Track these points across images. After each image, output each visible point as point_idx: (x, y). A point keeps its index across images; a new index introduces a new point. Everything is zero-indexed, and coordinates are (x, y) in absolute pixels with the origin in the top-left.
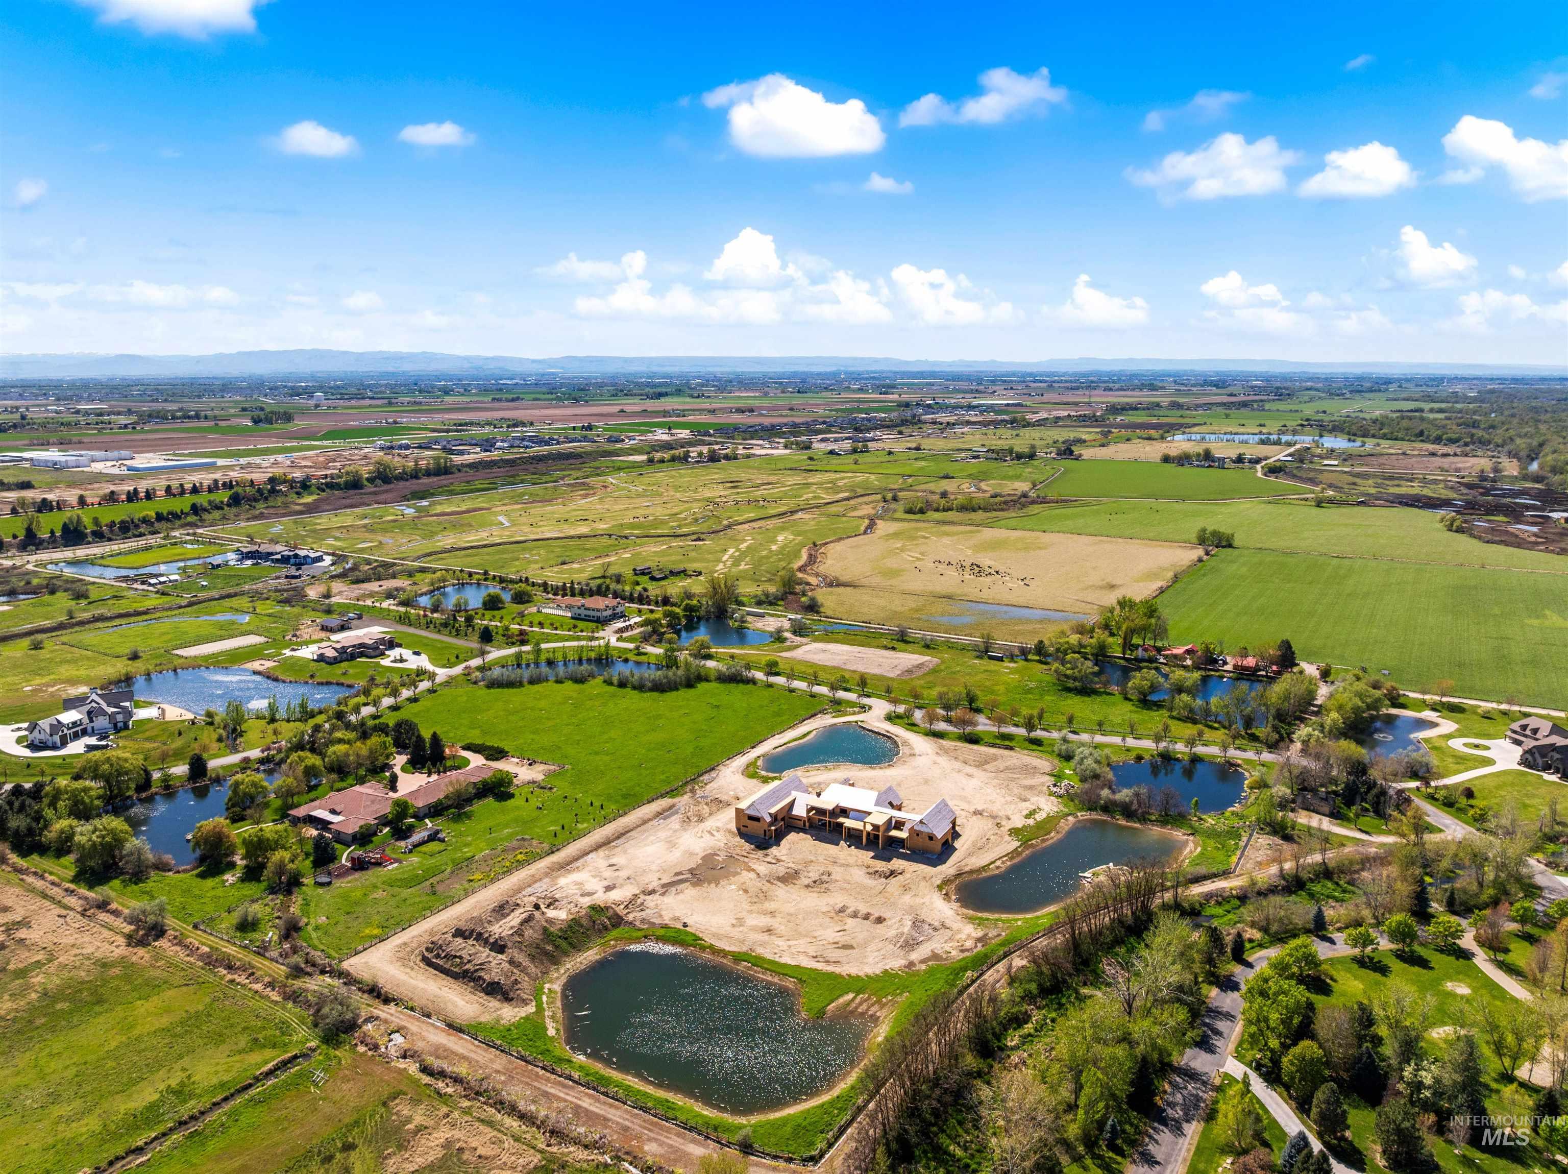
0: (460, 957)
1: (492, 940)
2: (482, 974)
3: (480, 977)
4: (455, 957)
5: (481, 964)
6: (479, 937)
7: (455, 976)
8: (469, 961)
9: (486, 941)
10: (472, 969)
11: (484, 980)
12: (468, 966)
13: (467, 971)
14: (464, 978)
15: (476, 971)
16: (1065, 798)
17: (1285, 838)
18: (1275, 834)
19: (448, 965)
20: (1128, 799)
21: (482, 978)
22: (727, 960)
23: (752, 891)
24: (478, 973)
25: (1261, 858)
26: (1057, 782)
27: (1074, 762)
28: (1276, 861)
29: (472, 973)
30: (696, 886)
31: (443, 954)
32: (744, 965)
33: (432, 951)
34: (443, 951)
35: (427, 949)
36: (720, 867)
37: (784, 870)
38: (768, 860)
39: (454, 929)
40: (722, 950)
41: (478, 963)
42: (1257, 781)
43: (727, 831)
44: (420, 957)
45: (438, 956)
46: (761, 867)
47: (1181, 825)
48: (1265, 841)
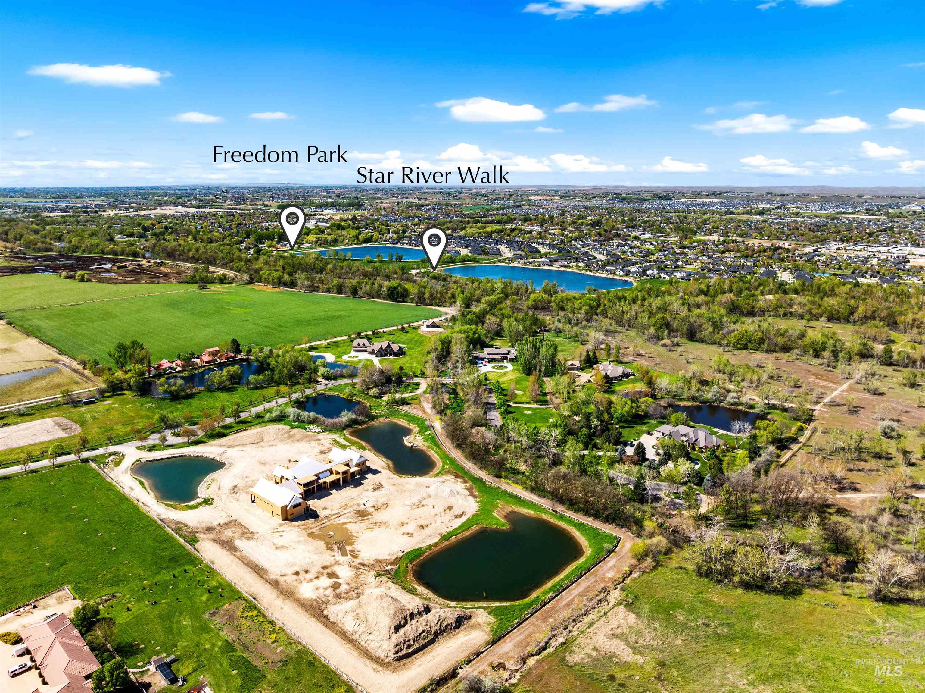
0: (423, 631)
1: (422, 609)
2: (445, 623)
3: (446, 626)
4: (420, 634)
5: (439, 621)
6: (412, 616)
7: (432, 642)
8: (430, 627)
9: (419, 613)
10: (438, 627)
11: (451, 624)
12: (433, 630)
13: (436, 632)
14: (437, 637)
15: (441, 626)
16: (327, 431)
17: (408, 404)
18: (403, 404)
19: (421, 642)
20: (354, 416)
21: (449, 625)
22: (446, 543)
23: (370, 526)
24: (443, 626)
25: (420, 413)
26: (305, 429)
27: (291, 418)
28: (424, 411)
29: (440, 629)
30: (352, 544)
31: (411, 642)
32: (453, 539)
33: (401, 650)
34: (409, 641)
35: (396, 653)
36: (332, 533)
37: (352, 513)
38: (334, 517)
39: (392, 630)
40: (436, 543)
41: (436, 622)
42: (349, 395)
43: (281, 525)
44: (399, 659)
45: (409, 647)
46: (342, 520)
47: (377, 417)
48: (406, 408)
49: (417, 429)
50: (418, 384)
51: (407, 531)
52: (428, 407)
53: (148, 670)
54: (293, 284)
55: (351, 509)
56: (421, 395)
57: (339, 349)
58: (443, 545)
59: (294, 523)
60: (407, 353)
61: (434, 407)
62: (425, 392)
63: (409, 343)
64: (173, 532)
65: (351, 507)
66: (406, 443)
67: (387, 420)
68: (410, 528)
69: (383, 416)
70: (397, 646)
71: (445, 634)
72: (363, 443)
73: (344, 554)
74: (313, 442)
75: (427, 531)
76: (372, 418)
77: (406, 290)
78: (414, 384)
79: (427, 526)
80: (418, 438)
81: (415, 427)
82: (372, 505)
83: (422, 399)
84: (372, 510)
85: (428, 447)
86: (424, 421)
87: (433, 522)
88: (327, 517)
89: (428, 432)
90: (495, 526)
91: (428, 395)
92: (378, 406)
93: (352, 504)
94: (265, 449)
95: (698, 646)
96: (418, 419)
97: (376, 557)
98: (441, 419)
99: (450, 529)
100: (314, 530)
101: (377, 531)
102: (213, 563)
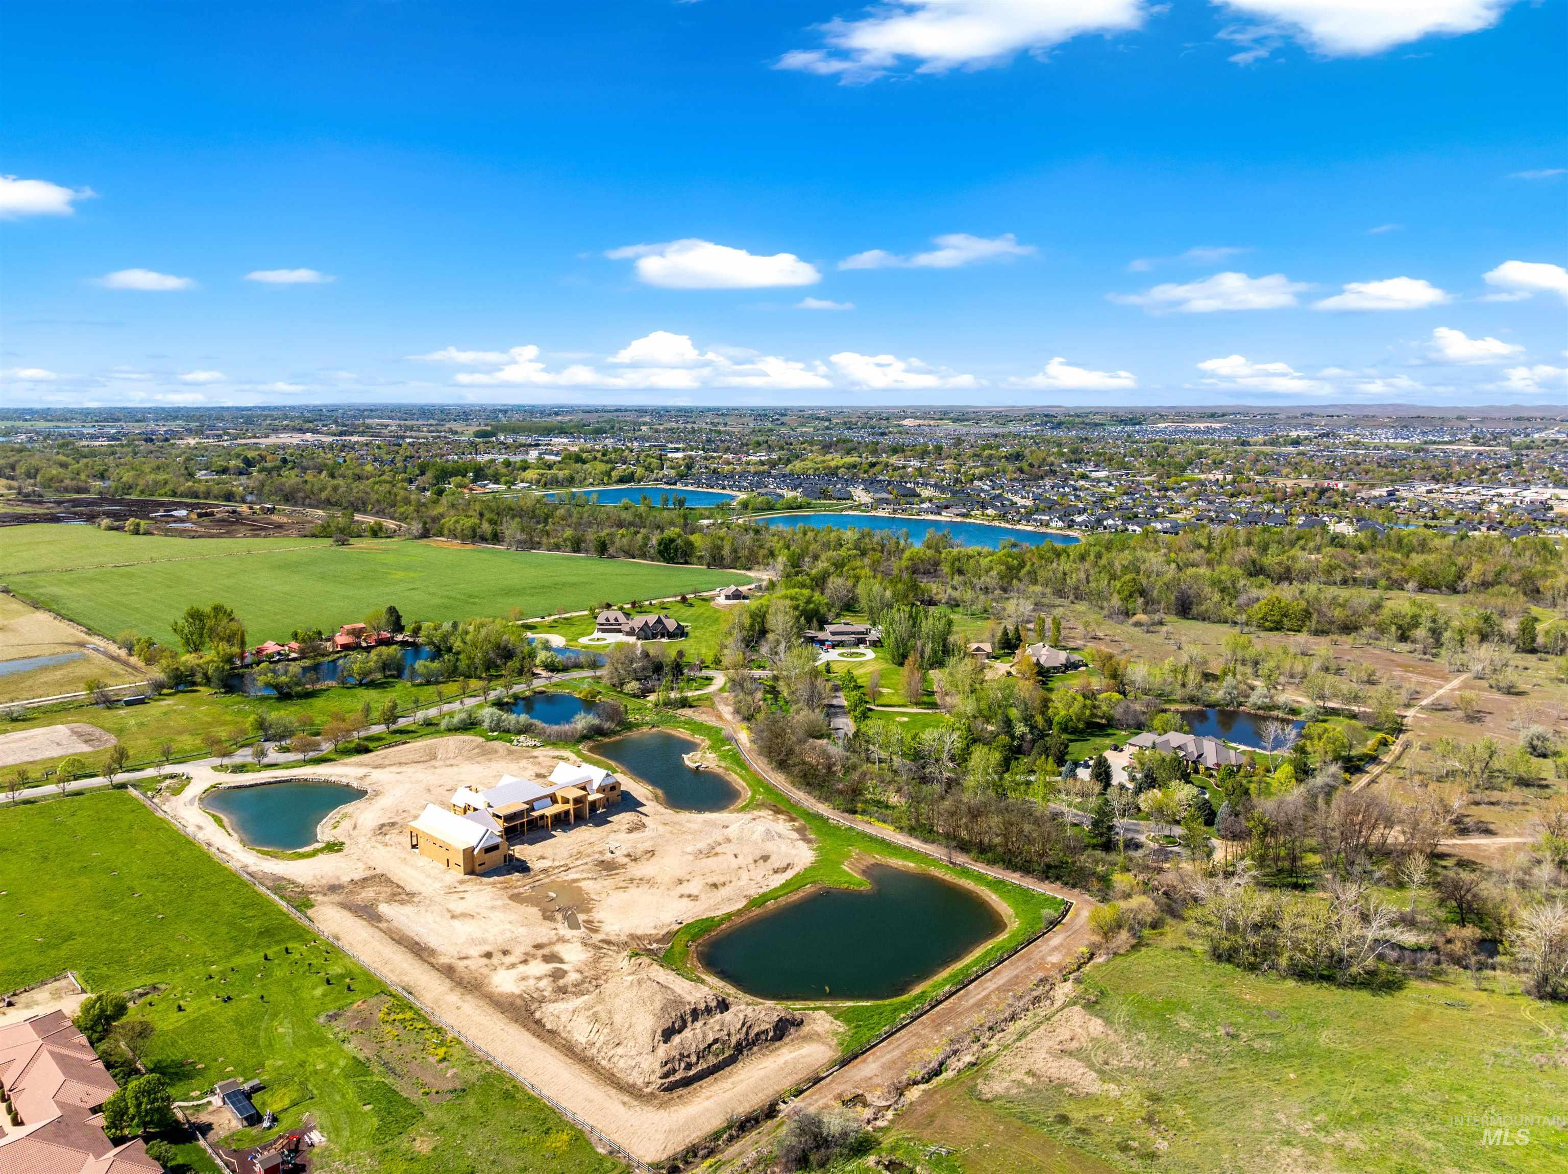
0: (716, 1041)
1: (714, 1004)
2: (756, 1030)
3: (757, 1034)
4: (710, 1046)
5: (743, 1024)
6: (695, 1014)
7: (731, 1061)
8: (729, 1035)
9: (708, 1010)
10: (742, 1036)
11: (766, 1032)
12: (734, 1041)
13: (739, 1044)
14: (741, 1052)
15: (747, 1033)
16: (549, 744)
17: (691, 707)
18: (683, 706)
19: (712, 1060)
20: (597, 721)
21: (763, 1032)
22: (757, 911)
23: (623, 884)
24: (752, 1034)
25: (714, 719)
26: (511, 741)
27: (486, 725)
28: (720, 717)
29: (746, 1039)
30: (588, 911)
31: (694, 1059)
32: (771, 904)
33: (675, 1071)
34: (688, 1056)
35: (666, 1076)
36: (553, 895)
37: (590, 866)
38: (557, 871)
39: (658, 1037)
40: (739, 910)
41: (739, 1026)
42: (590, 692)
43: (462, 882)
44: (670, 1088)
45: (689, 1066)
46: (572, 875)
47: (637, 726)
48: (688, 712)
49: (708, 743)
50: (709, 679)
51: (687, 892)
52: (727, 711)
53: (209, 1103)
54: (496, 538)
55: (588, 860)
56: (714, 694)
57: (573, 629)
58: (752, 914)
59: (485, 880)
60: (691, 634)
61: (737, 711)
62: (722, 690)
63: (695, 621)
64: (268, 892)
65: (589, 856)
66: (687, 762)
67: (655, 729)
68: (693, 888)
69: (647, 723)
70: (666, 1063)
71: (755, 1049)
72: (613, 763)
73: (574, 925)
74: (525, 761)
75: (723, 892)
76: (629, 726)
77: (690, 544)
78: (702, 678)
79: (724, 884)
80: (708, 755)
81: (703, 741)
82: (625, 852)
83: (716, 700)
84: (626, 860)
85: (726, 769)
86: (718, 731)
87: (734, 879)
88: (544, 871)
89: (727, 748)
90: (846, 885)
91: (726, 694)
92: (639, 709)
93: (590, 851)
94: (438, 771)
95: (1220, 1069)
96: (710, 728)
97: (633, 932)
98: (749, 728)
99: (765, 890)
100: (521, 890)
101: (634, 892)
102: (338, 939)
